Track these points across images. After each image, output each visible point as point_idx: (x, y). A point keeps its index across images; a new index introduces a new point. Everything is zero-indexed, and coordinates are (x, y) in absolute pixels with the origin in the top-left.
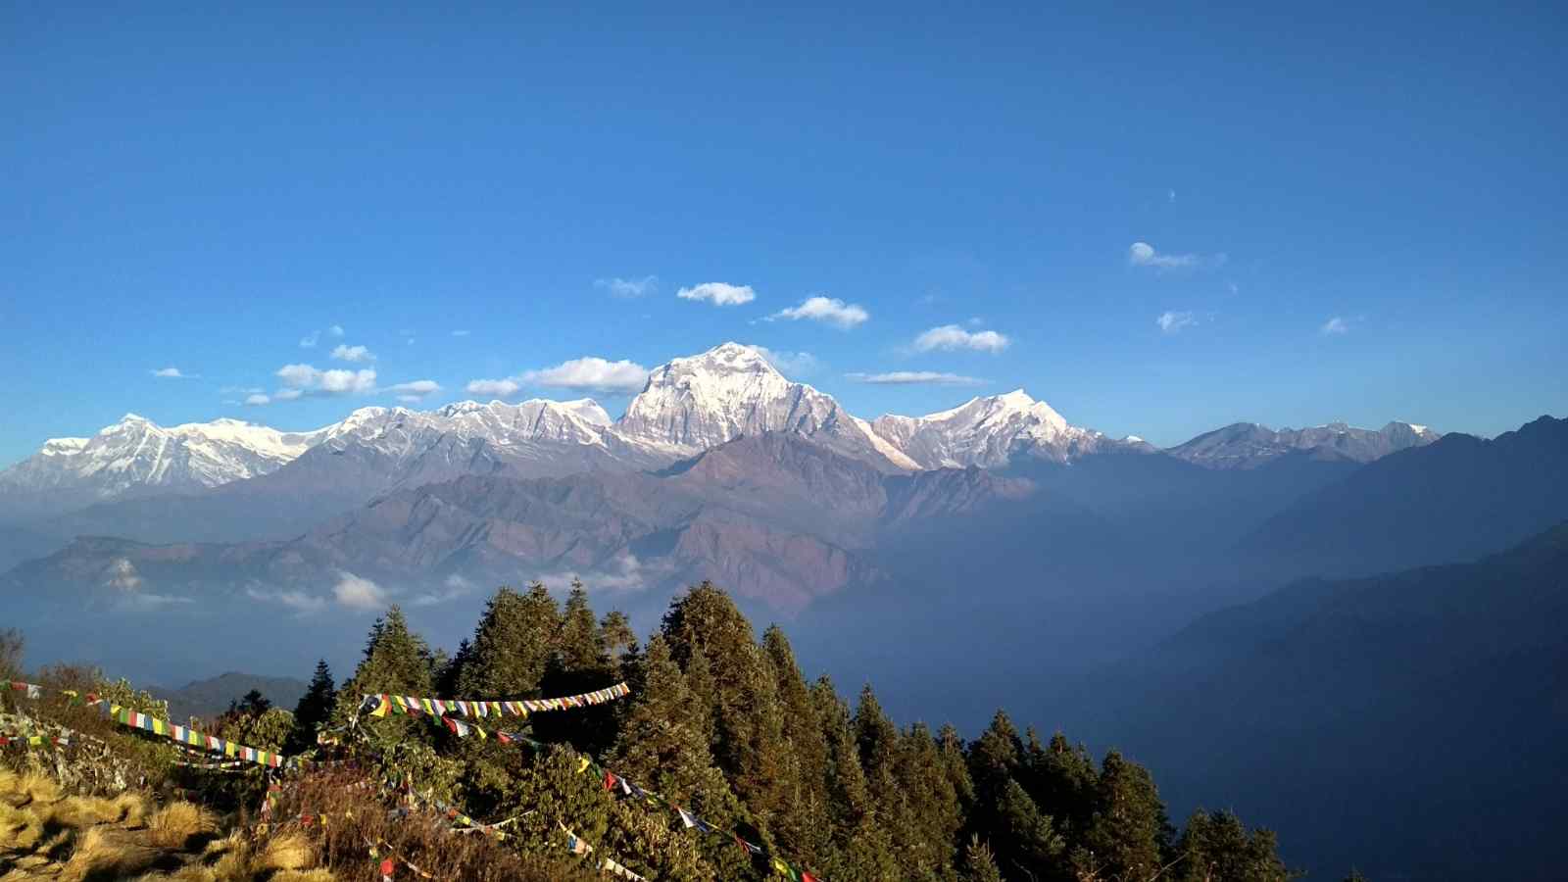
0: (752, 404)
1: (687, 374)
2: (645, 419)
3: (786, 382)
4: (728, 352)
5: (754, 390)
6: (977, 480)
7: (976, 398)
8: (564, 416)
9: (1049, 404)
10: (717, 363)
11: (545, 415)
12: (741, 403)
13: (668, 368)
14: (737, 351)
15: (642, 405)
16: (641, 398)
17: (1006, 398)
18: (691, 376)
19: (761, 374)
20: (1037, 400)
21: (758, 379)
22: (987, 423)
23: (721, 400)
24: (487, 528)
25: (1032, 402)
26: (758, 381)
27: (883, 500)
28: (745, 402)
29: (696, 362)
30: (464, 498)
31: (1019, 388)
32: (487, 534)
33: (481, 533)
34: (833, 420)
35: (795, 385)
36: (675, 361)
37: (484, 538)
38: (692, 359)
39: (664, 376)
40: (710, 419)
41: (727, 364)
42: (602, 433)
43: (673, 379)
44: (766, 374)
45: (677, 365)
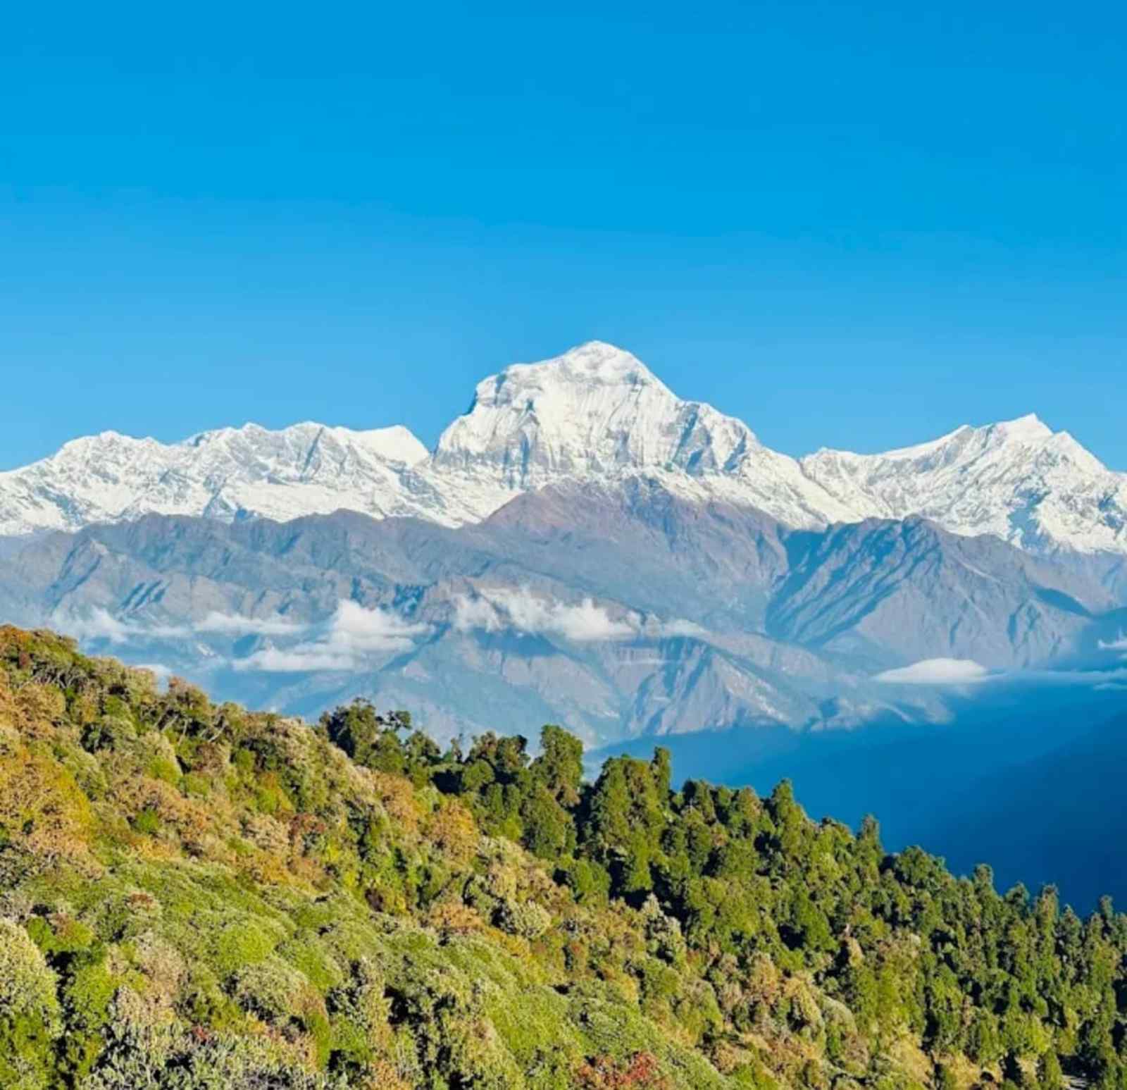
0: (623, 432)
1: (531, 387)
2: (467, 454)
3: (674, 398)
4: (592, 356)
5: (627, 411)
6: (917, 538)
7: (965, 427)
8: (348, 447)
9: (1073, 437)
10: (574, 372)
11: (320, 445)
12: (609, 430)
13: (501, 380)
14: (605, 353)
15: (462, 432)
16: (462, 423)
17: (1010, 426)
18: (535, 390)
19: (638, 387)
20: (1055, 431)
21: (635, 395)
22: (981, 464)
23: (579, 426)
24: (161, 587)
25: (1049, 433)
26: (633, 398)
27: (783, 567)
28: (614, 428)
29: (546, 371)
30: (142, 545)
31: (1029, 413)
32: (162, 592)
33: (156, 591)
34: (740, 456)
35: (689, 403)
36: (514, 369)
37: (158, 597)
38: (537, 366)
39: (498, 390)
40: (562, 454)
41: (588, 373)
42: (400, 472)
43: (509, 395)
44: (646, 387)
45: (516, 375)
